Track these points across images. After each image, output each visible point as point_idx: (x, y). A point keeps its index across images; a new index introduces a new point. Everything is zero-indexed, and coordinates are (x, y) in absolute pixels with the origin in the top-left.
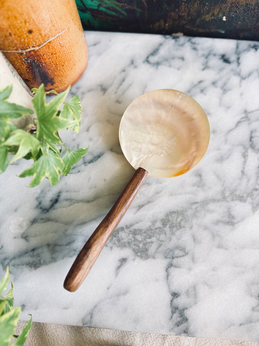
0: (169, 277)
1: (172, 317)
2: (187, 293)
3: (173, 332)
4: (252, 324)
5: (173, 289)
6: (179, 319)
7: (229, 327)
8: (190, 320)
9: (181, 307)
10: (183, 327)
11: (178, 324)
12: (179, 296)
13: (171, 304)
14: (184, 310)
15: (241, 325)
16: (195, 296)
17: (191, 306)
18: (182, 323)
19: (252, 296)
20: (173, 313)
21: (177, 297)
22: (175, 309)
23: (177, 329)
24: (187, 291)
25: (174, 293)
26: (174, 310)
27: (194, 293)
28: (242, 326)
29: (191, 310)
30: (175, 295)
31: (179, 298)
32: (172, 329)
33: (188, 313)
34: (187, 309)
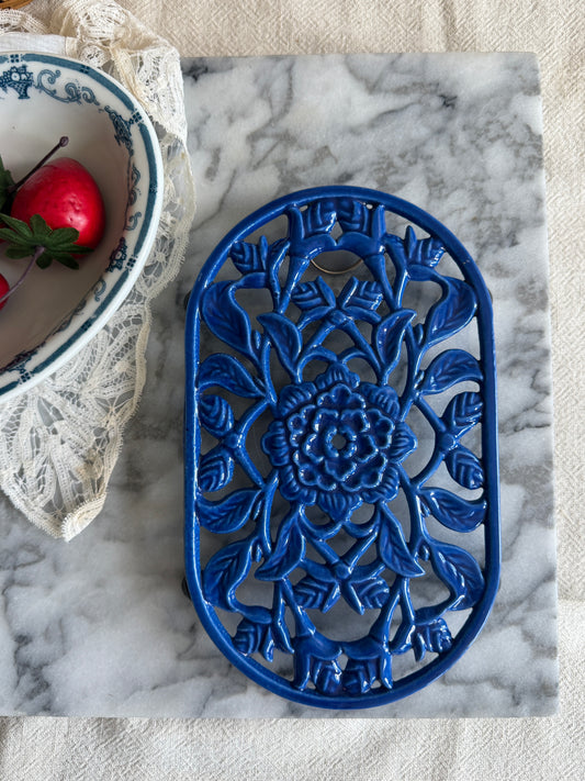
0: (10, 605)
1: (18, 682)
2: (47, 634)
3: (22, 710)
4: (178, 685)
5: (18, 628)
6: (32, 686)
7: (132, 693)
8: (54, 685)
9: (35, 661)
10: (40, 699)
11: (30, 696)
12: (31, 641)
13: (15, 657)
14: (41, 667)
15: (154, 688)
16: (63, 638)
17: (55, 660)
18: (39, 693)
19: (176, 631)
20: (20, 674)
21: (26, 644)
22: (22, 666)
23: (28, 705)
24: (47, 629)
25: (20, 636)
26: (21, 668)
27: (59, 633)
28: (157, 690)
29: (55, 666)
30: (22, 640)
31: (30, 645)
32: (20, 705)
33: (51, 673)
34: (47, 665)
